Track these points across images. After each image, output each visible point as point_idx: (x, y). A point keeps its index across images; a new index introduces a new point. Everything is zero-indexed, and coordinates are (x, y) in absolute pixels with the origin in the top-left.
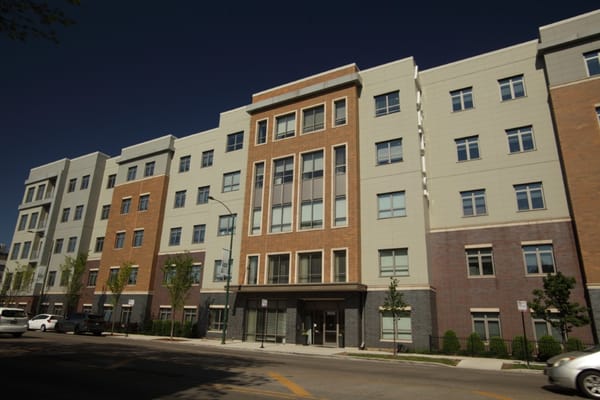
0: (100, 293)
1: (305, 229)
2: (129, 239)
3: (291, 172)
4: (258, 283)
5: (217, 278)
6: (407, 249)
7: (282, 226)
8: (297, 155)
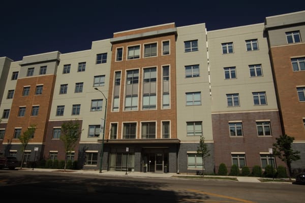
0: (7, 143)
1: (145, 109)
2: (29, 111)
3: (137, 78)
4: (117, 138)
5: (90, 136)
6: (202, 122)
7: (132, 107)
8: (141, 69)
